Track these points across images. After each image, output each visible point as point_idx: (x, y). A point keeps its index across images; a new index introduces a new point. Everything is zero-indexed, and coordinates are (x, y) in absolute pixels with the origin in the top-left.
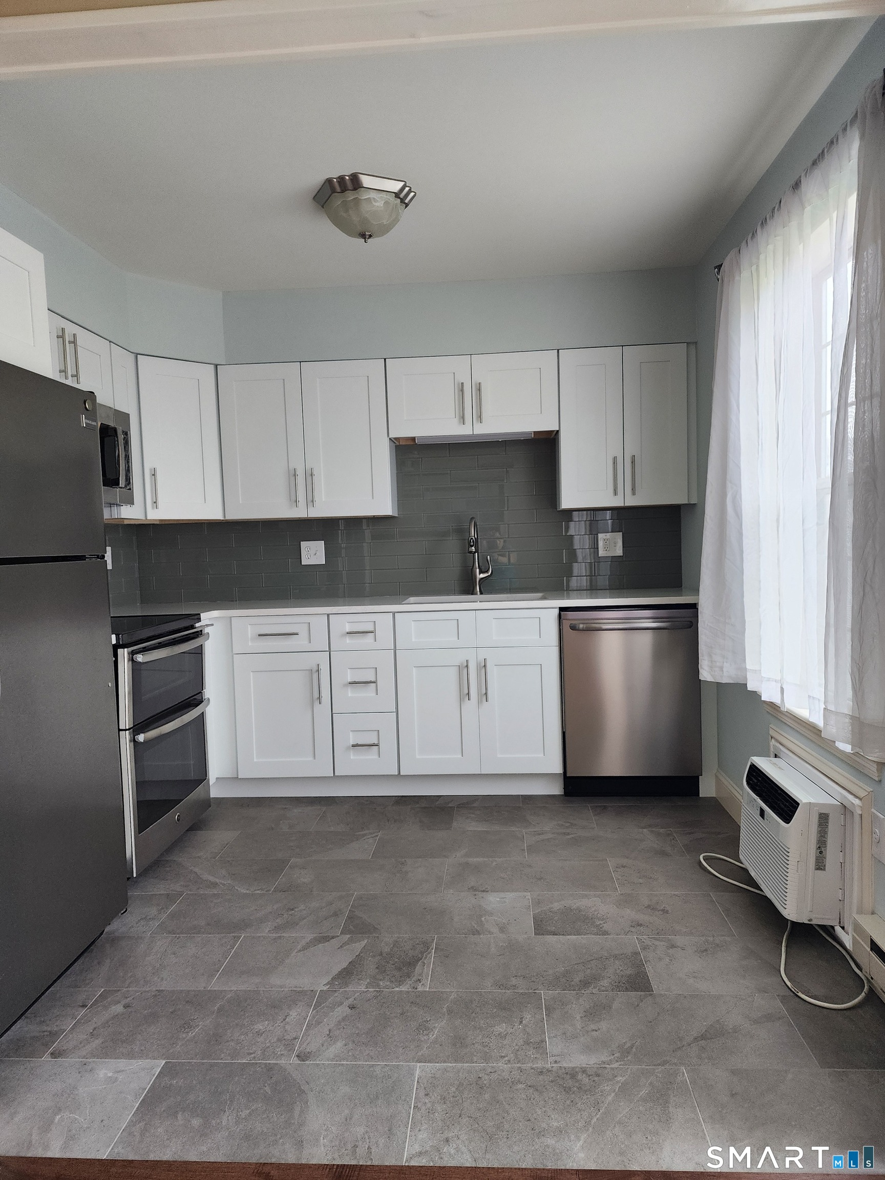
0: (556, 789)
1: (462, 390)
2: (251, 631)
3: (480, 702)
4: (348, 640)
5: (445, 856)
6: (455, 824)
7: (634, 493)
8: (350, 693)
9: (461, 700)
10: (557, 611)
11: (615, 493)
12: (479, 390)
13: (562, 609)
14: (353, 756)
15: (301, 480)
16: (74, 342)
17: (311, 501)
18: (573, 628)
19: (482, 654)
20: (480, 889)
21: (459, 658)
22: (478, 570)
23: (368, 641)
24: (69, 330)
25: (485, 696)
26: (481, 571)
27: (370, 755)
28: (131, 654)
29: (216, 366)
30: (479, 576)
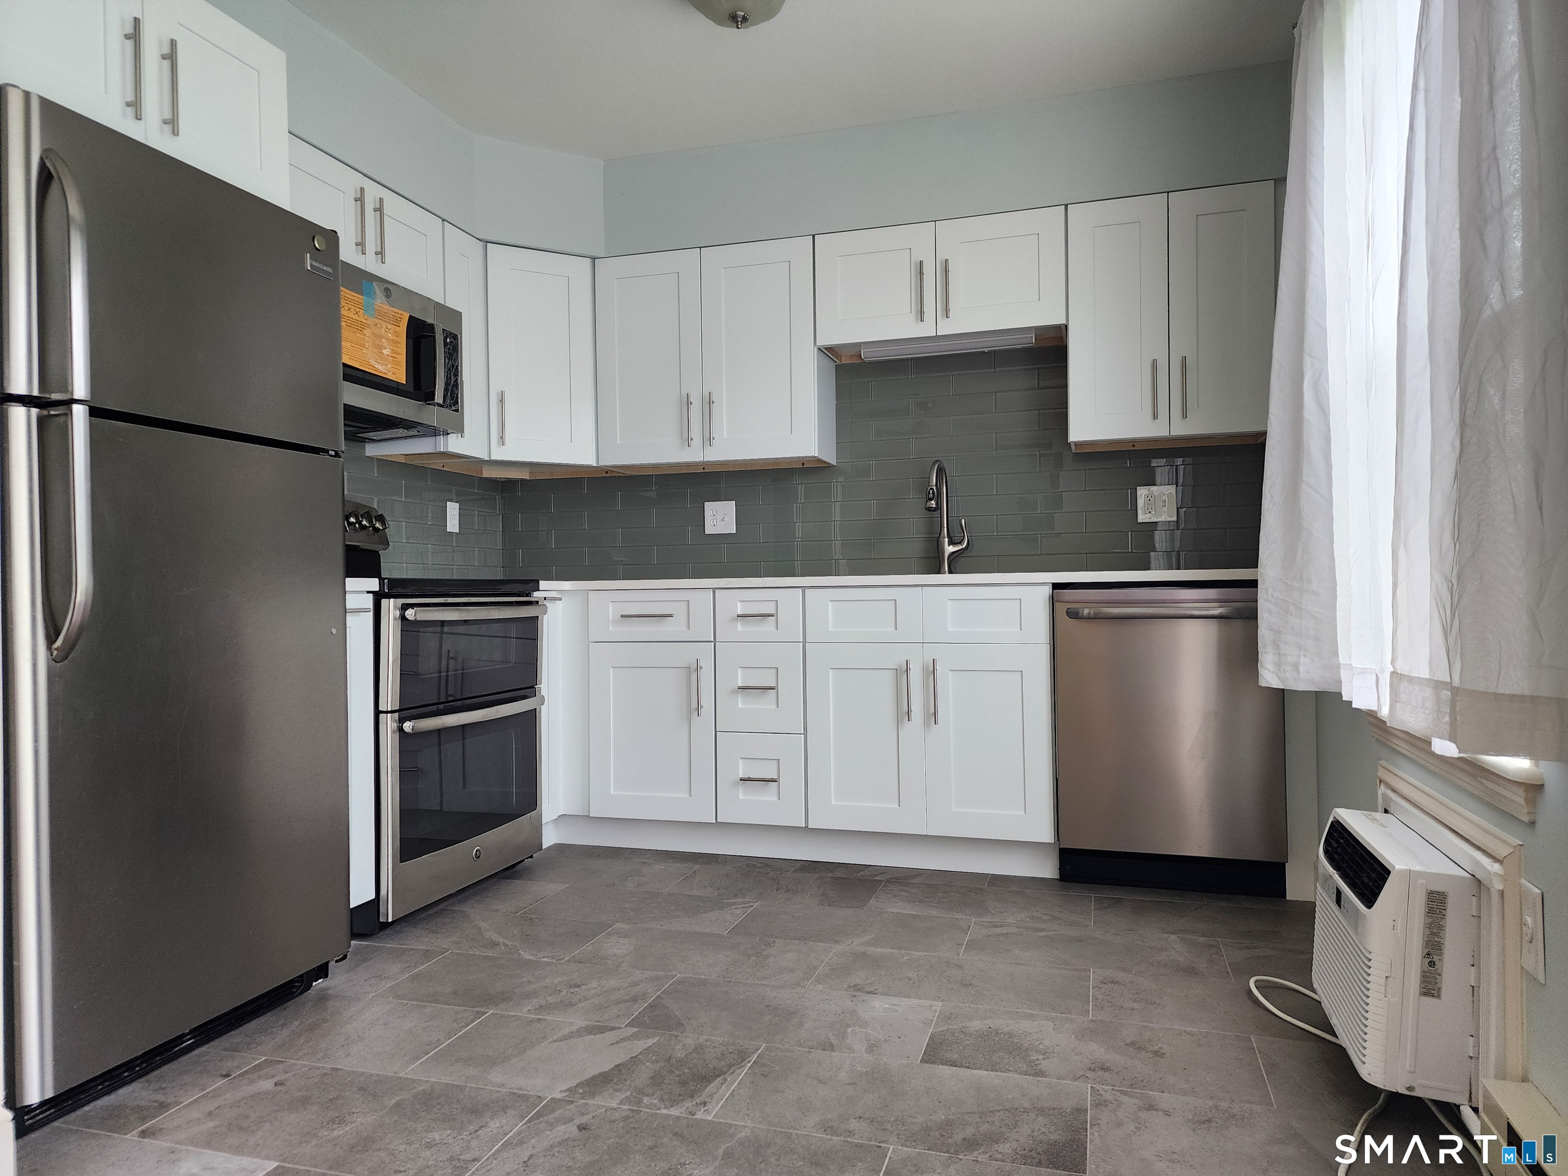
0: (1047, 869)
1: (921, 273)
2: (613, 611)
3: (926, 724)
4: (740, 627)
5: (836, 941)
6: (872, 902)
7: (1185, 416)
8: (741, 702)
9: (899, 723)
10: (1048, 590)
11: (1155, 417)
12: (946, 271)
13: (1056, 586)
14: (743, 794)
15: (696, 410)
16: (380, 210)
17: (708, 440)
18: (1073, 614)
19: (932, 653)
20: (867, 989)
21: (898, 657)
22: (946, 540)
23: (766, 628)
24: (373, 192)
25: (934, 716)
26: (951, 543)
27: (767, 796)
28: (405, 607)
29: (594, 259)
30: (950, 549)
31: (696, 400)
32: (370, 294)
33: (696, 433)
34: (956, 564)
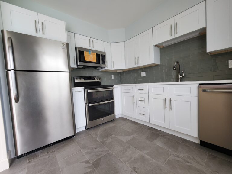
0: (198, 142)
1: (171, 27)
2: (124, 88)
3: (169, 110)
4: (139, 91)
5: (141, 151)
6: (155, 141)
9: (164, 109)
10: (198, 84)
13: (200, 84)
14: (140, 116)
16: (93, 42)
18: (204, 91)
19: (171, 97)
21: (164, 97)
22: (179, 75)
23: (142, 91)
24: (91, 40)
25: (171, 109)
26: (181, 75)
27: (143, 117)
28: (87, 90)
29: (124, 42)
30: (180, 77)
31: (136, 58)
32: (90, 52)
33: (137, 63)
34: (182, 80)
